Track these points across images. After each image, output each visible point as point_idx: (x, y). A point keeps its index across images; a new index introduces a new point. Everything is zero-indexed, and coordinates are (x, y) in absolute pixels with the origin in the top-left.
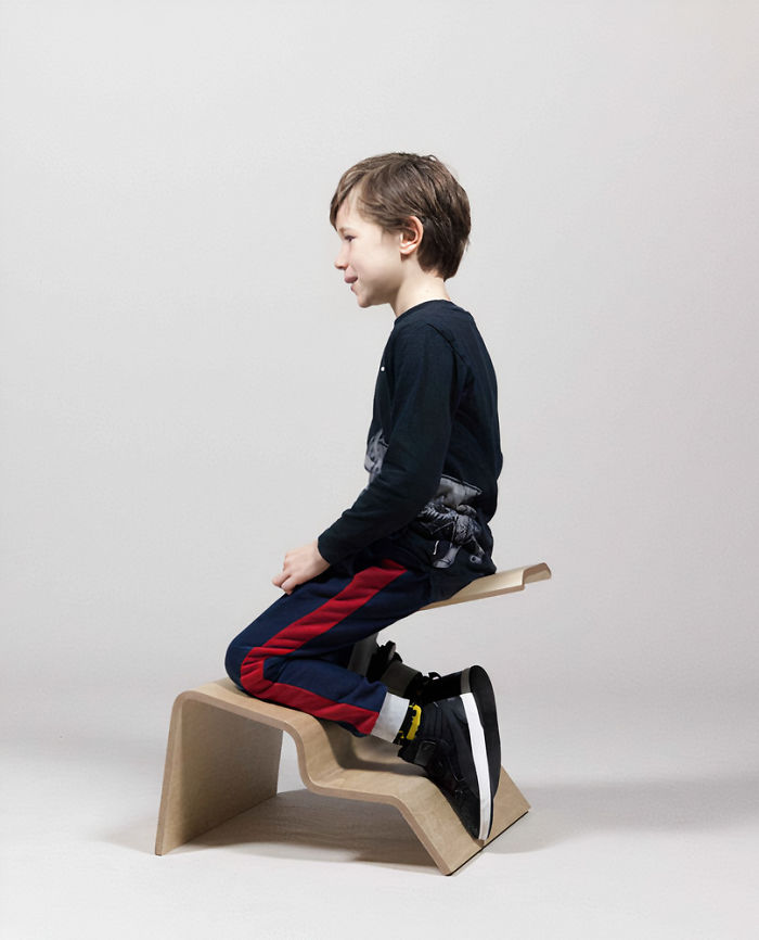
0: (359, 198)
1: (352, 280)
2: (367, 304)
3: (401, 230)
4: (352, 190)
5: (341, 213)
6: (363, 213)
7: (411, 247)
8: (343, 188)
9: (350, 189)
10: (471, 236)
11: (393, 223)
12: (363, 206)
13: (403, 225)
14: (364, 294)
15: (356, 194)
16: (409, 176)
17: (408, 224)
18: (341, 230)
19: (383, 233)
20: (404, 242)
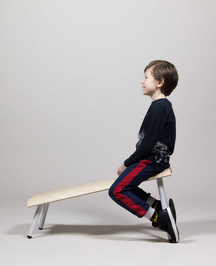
2: (145, 94)
3: (159, 81)
4: (151, 67)
5: (147, 70)
7: (159, 86)
8: (150, 65)
9: (151, 66)
10: (176, 88)
11: (158, 78)
12: (152, 71)
13: (160, 80)
15: (152, 68)
16: (166, 69)
17: (161, 80)
18: (145, 75)
19: (155, 80)
20: (158, 84)
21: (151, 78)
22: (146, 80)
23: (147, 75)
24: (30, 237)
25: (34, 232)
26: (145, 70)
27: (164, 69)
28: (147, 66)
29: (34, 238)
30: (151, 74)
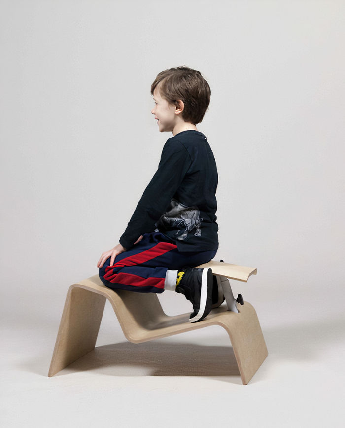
0: (161, 88)
2: (162, 131)
6: (162, 94)
7: (179, 112)
9: (158, 83)
11: (173, 101)
14: (162, 127)
16: (181, 82)
19: (169, 104)
20: (177, 109)
21: (163, 103)
22: (156, 108)
23: (156, 98)
26: (152, 92)
27: (178, 84)
30: (161, 96)
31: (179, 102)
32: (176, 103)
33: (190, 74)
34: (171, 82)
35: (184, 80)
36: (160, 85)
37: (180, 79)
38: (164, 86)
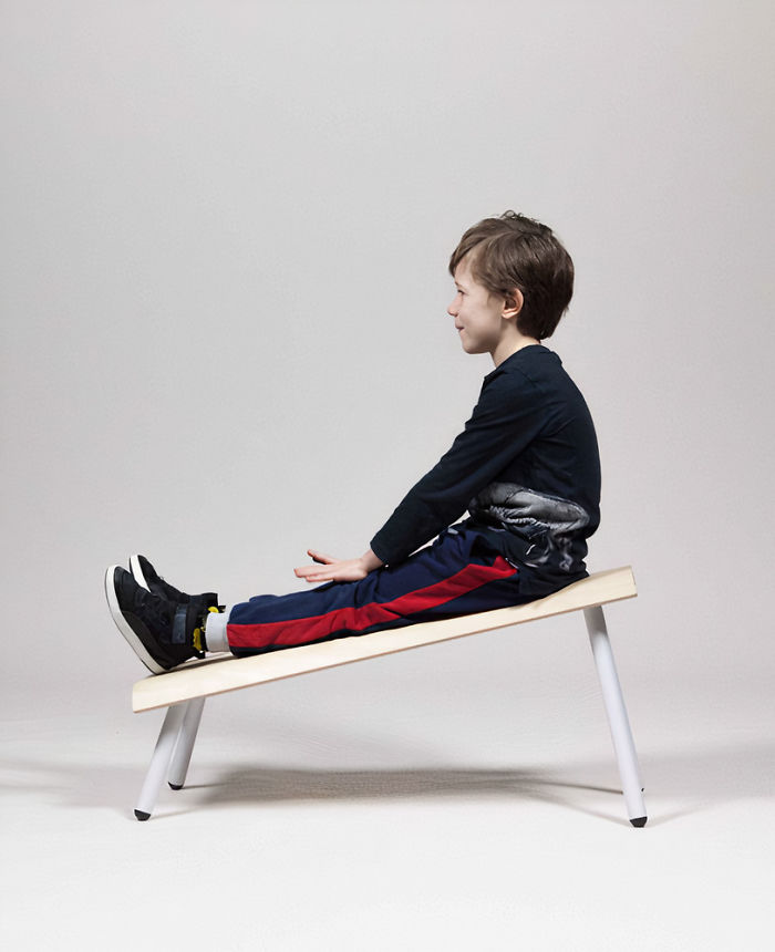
0: (474, 262)
1: (461, 328)
2: (471, 351)
3: (504, 297)
4: (470, 251)
5: (459, 267)
6: (475, 275)
7: (510, 313)
9: (468, 251)
11: (499, 290)
14: (470, 343)
16: (518, 250)
17: (510, 294)
18: (457, 284)
19: (490, 297)
20: (506, 308)
21: (477, 294)
22: (461, 305)
23: (460, 283)
24: (142, 816)
25: (158, 801)
26: (452, 267)
27: (512, 253)
28: (454, 254)
29: (157, 817)
30: (475, 278)
31: (513, 294)
32: (507, 295)
33: (537, 235)
34: (498, 249)
35: (525, 245)
36: (473, 255)
37: (516, 242)
38: (482, 258)
